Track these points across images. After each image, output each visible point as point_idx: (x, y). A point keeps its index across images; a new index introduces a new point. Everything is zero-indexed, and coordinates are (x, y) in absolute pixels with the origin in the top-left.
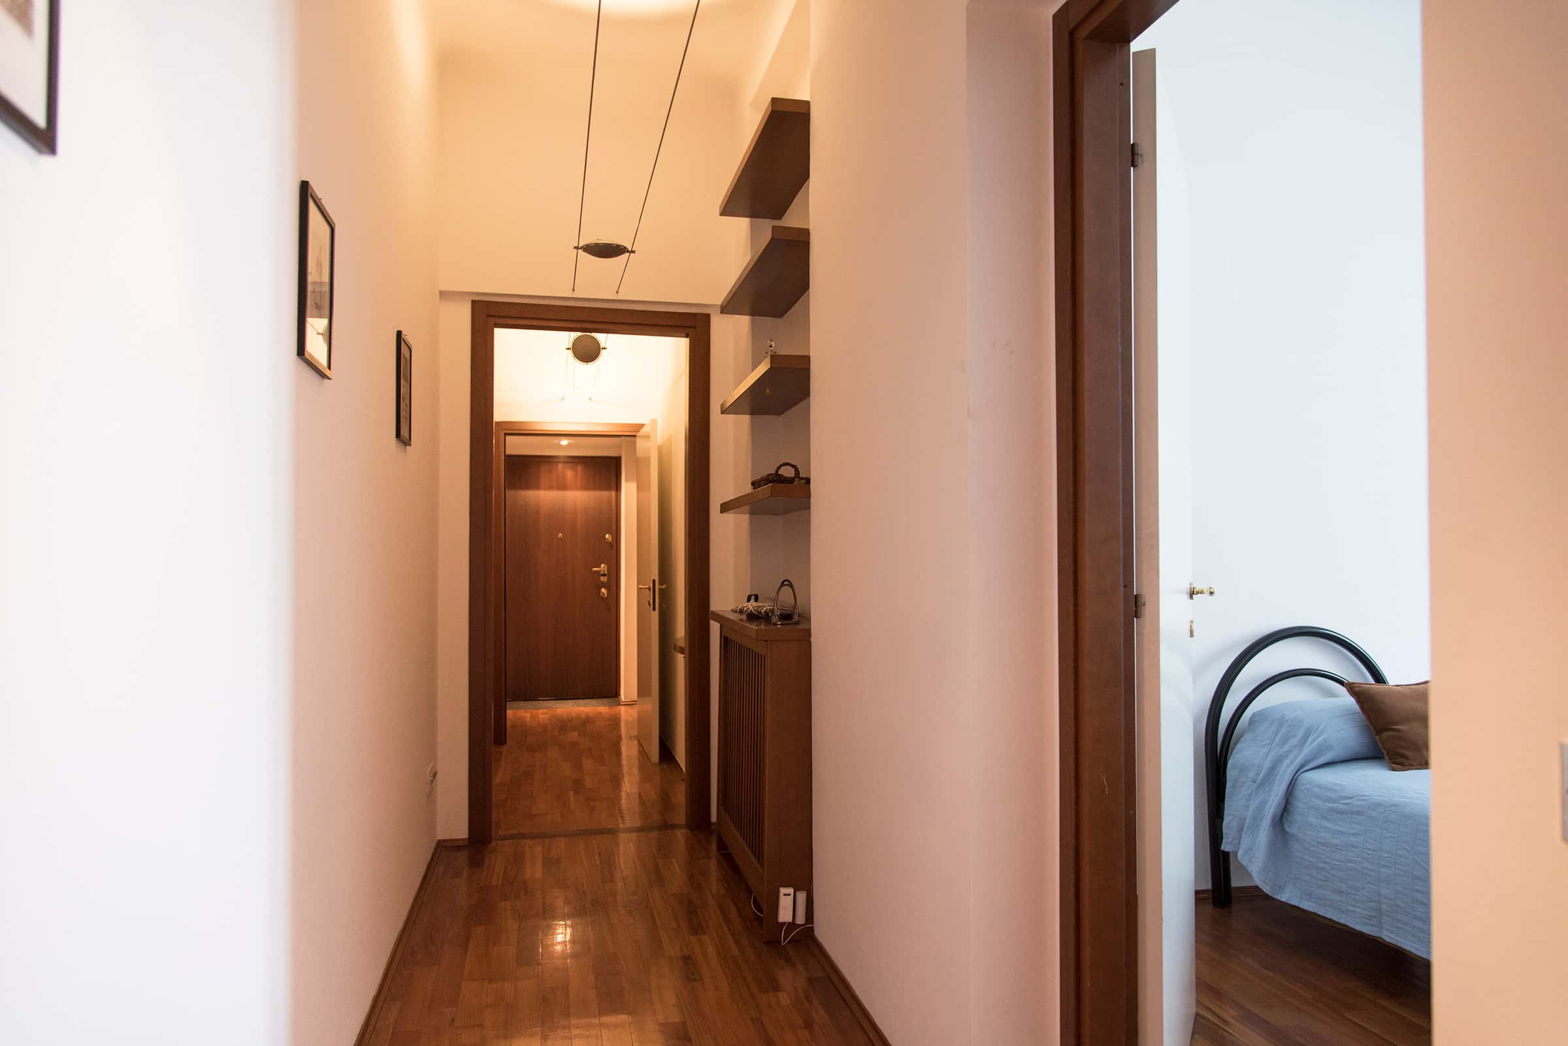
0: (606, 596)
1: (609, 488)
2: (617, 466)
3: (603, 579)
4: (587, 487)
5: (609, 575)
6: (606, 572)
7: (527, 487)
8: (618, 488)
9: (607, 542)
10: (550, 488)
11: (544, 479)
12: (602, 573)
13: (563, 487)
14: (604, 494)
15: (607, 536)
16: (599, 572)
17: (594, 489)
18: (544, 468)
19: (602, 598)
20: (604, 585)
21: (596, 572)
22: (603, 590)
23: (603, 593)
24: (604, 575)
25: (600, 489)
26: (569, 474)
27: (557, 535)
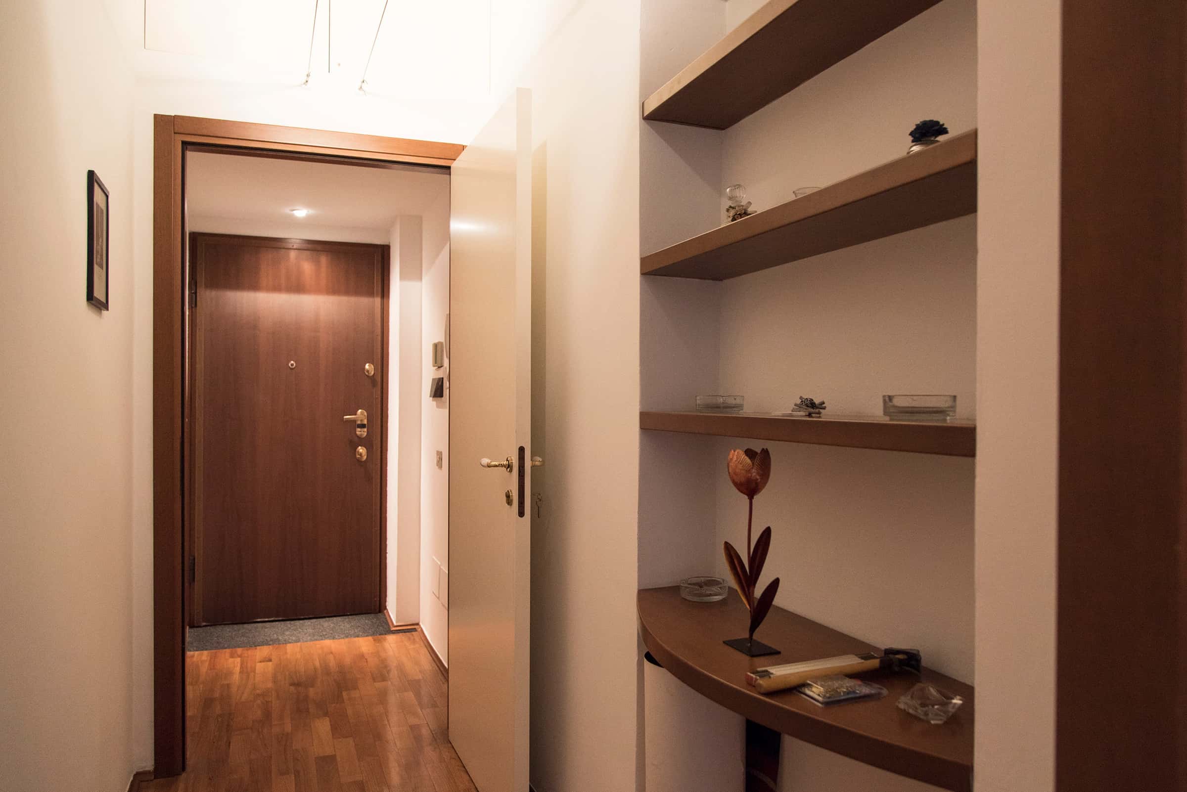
0: (365, 458)
1: (371, 294)
2: (383, 258)
3: (362, 433)
4: (333, 290)
5: (369, 426)
6: (365, 422)
7: (238, 285)
8: (384, 292)
9: (368, 376)
10: (277, 289)
11: (266, 274)
12: (359, 422)
13: (297, 287)
14: (364, 301)
15: (367, 366)
16: (354, 421)
17: (347, 293)
18: (266, 257)
19: (359, 461)
20: (361, 442)
21: (348, 421)
22: (361, 450)
23: (361, 455)
24: (363, 426)
25: (357, 292)
26: (307, 267)
27: (288, 364)
